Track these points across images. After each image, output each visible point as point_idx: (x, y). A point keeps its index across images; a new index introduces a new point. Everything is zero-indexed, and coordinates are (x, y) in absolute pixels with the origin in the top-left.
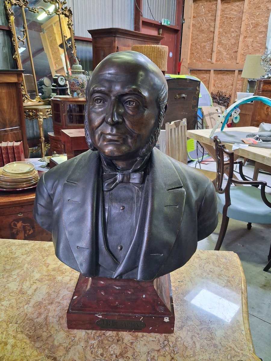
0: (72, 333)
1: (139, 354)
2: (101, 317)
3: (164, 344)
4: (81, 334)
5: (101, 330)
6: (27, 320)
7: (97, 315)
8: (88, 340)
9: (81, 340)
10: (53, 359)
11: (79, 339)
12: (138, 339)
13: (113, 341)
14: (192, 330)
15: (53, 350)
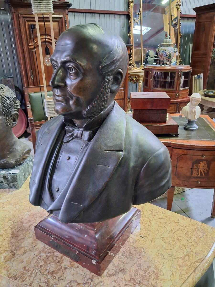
0: (36, 242)
1: (64, 279)
2: (52, 238)
3: (87, 281)
4: (41, 245)
5: (54, 248)
6: (20, 222)
7: (50, 236)
8: (42, 252)
9: (37, 249)
10: (12, 254)
11: (36, 249)
12: (72, 268)
13: (55, 260)
14: (118, 282)
15: (17, 248)
